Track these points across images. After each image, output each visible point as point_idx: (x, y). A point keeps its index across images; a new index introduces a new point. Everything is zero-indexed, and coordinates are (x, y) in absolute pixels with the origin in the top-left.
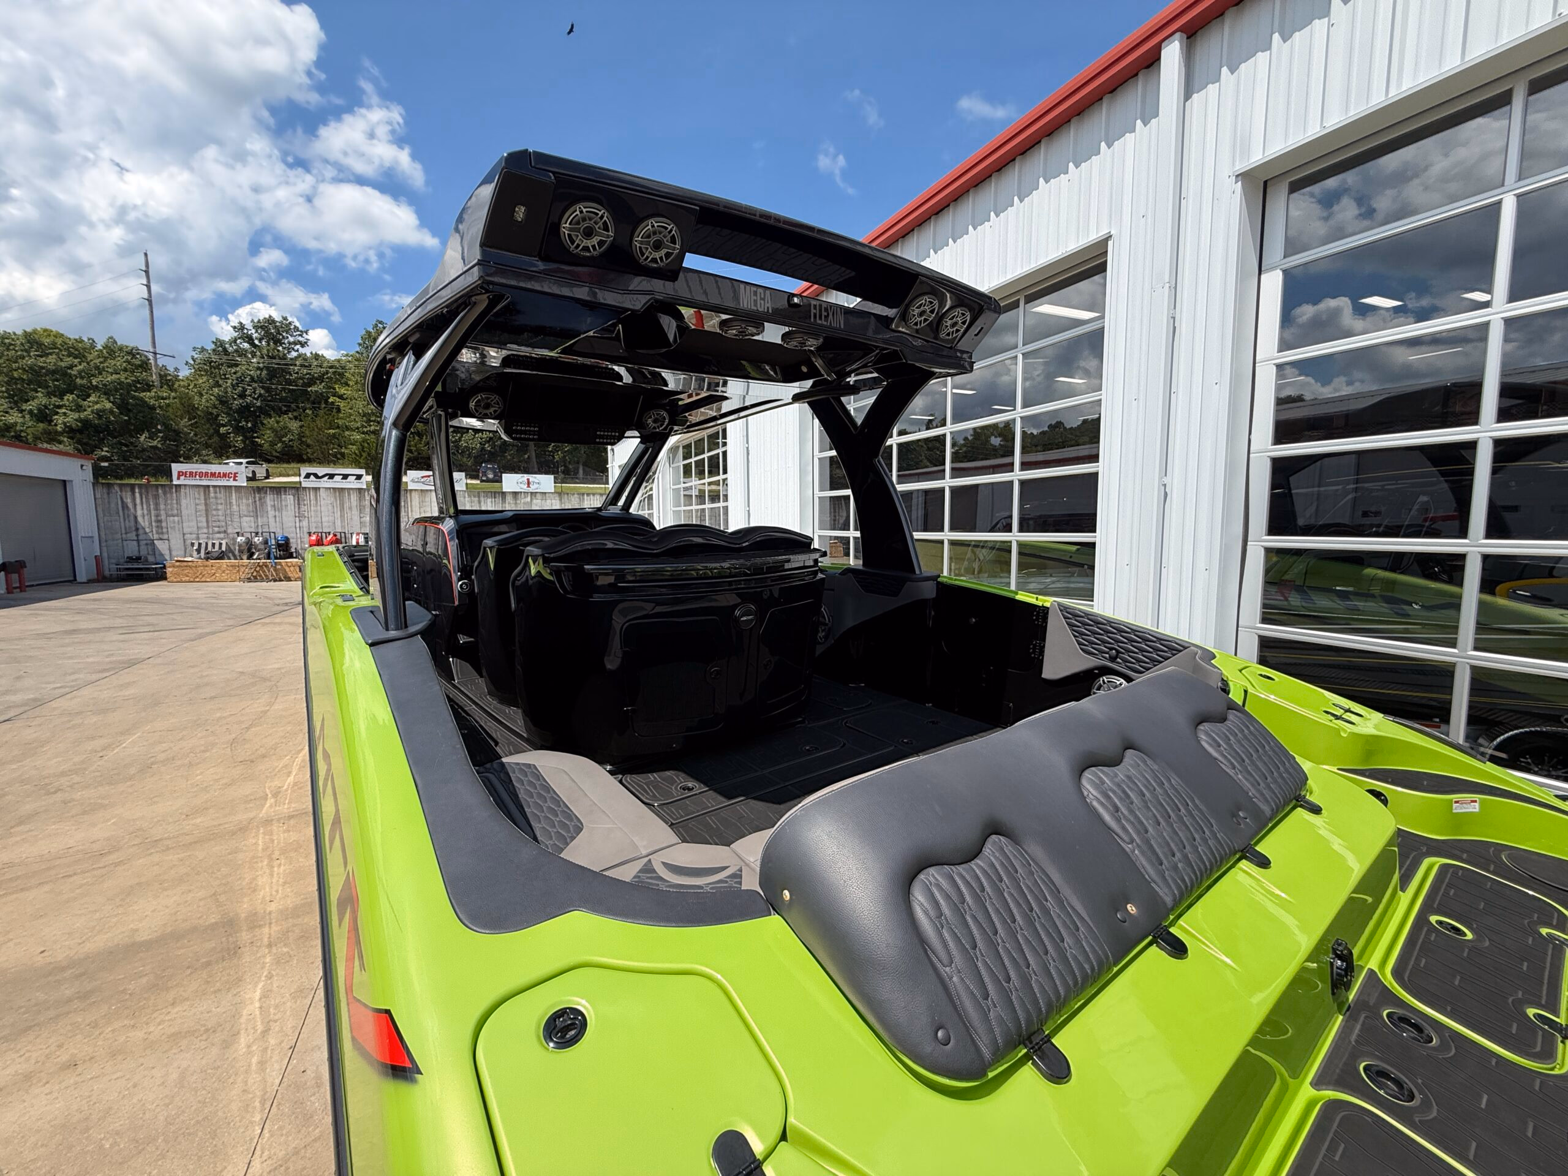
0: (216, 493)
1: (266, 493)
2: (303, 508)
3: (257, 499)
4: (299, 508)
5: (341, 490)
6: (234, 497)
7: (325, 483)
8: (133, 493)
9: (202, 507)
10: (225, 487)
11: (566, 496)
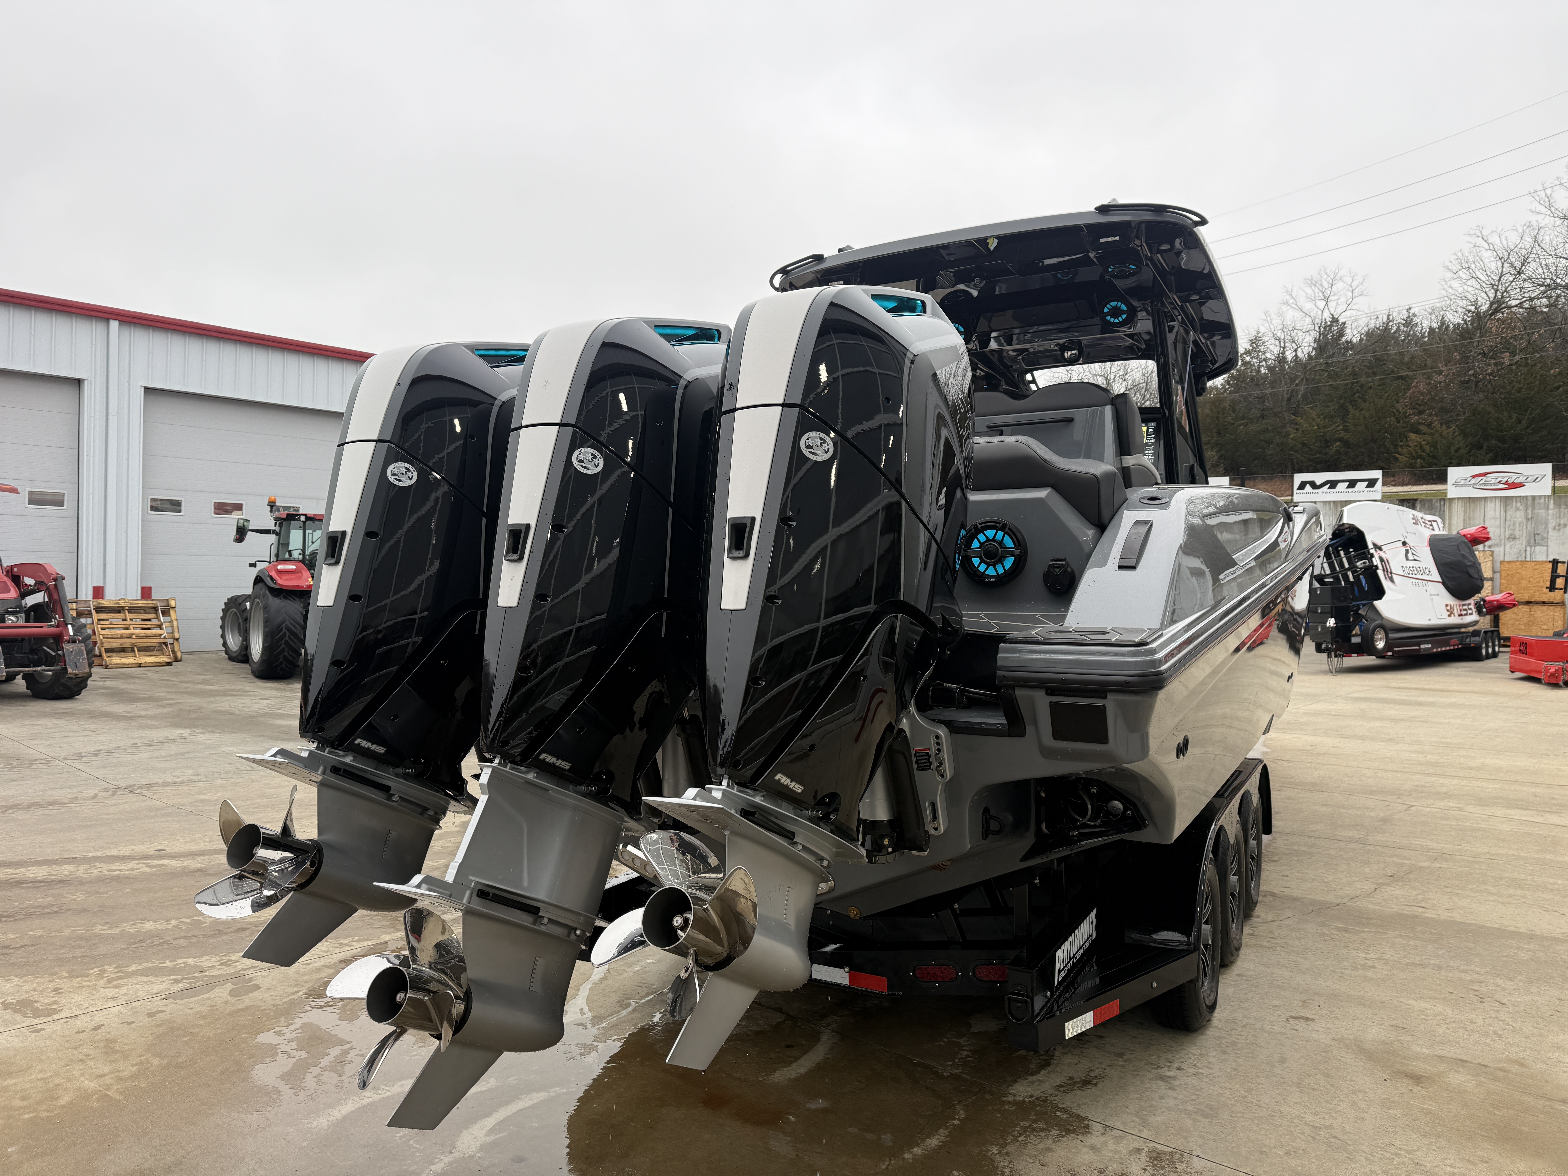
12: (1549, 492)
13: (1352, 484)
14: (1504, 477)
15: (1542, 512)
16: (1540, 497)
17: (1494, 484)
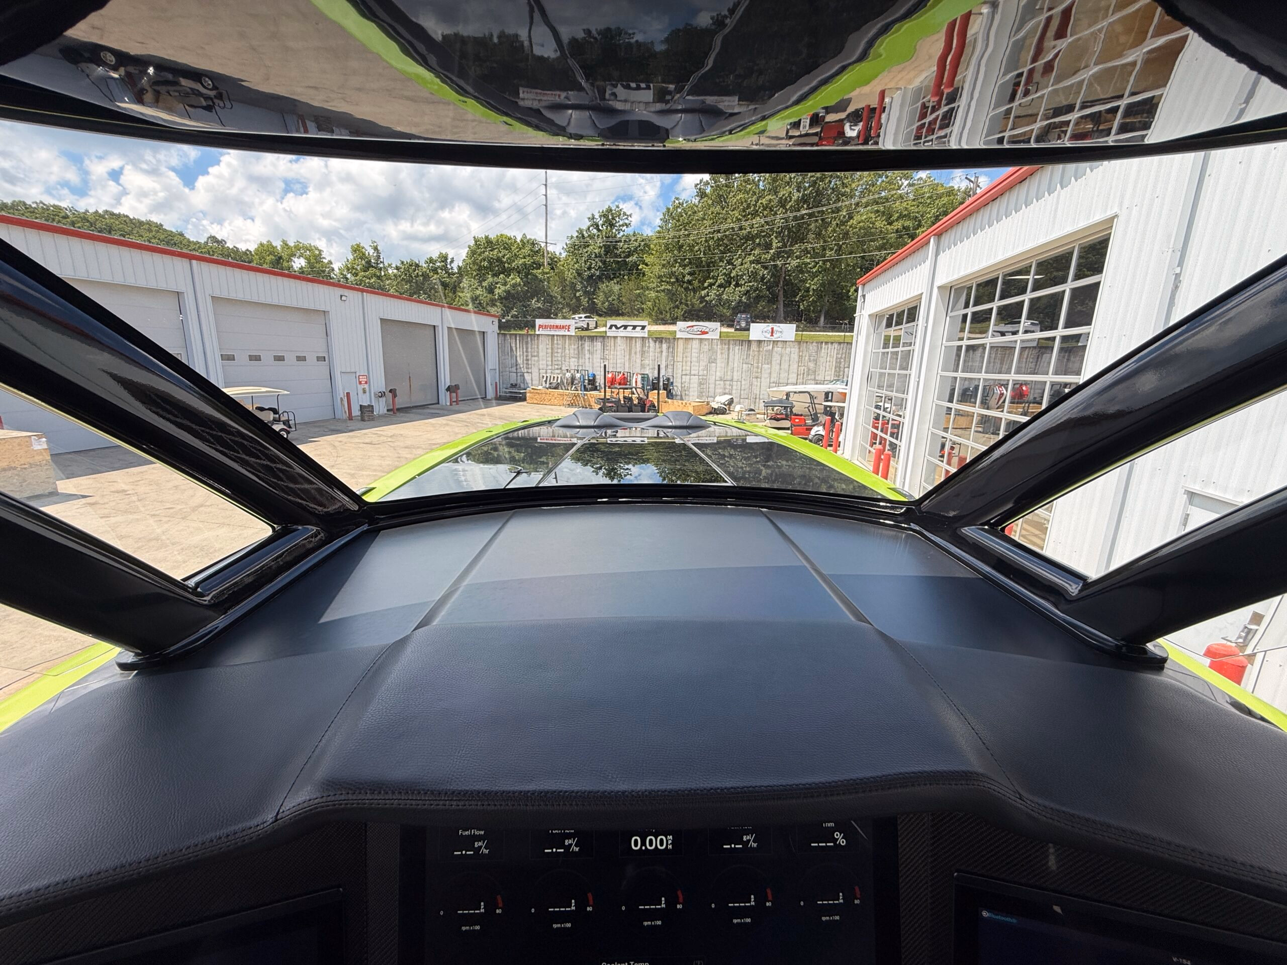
0: (558, 340)
1: (585, 341)
2: (607, 352)
3: (580, 345)
4: (604, 352)
6: (567, 343)
7: (622, 333)
8: (516, 340)
9: (550, 351)
10: (563, 336)
11: (805, 344)
12: (718, 338)
13: (634, 327)
14: (700, 329)
15: (715, 347)
16: (715, 339)
17: (696, 331)
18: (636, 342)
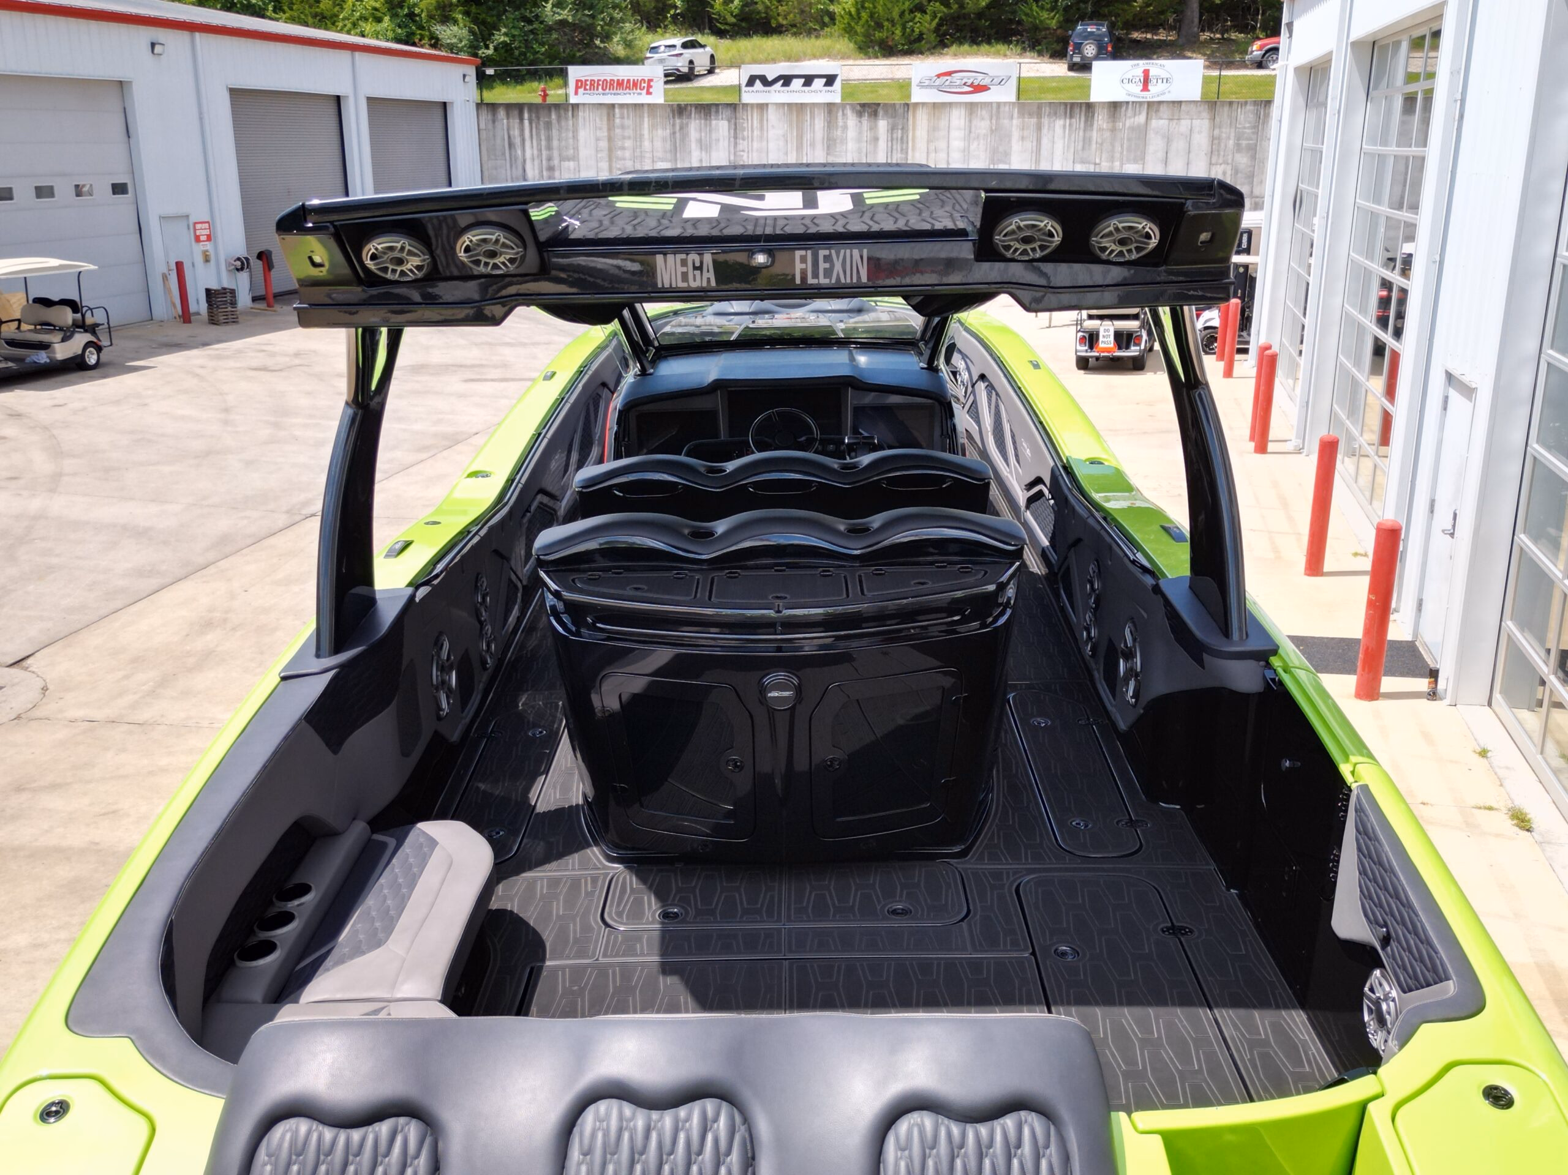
0: (622, 118)
1: (689, 116)
2: (742, 145)
3: (678, 128)
4: (736, 144)
5: (802, 106)
6: (646, 125)
7: (778, 95)
8: (521, 119)
9: (604, 144)
10: (635, 105)
11: (1226, 109)
12: (1012, 98)
13: (808, 80)
14: (969, 78)
15: (1006, 122)
16: (1005, 103)
17: (959, 86)
18: (812, 117)
